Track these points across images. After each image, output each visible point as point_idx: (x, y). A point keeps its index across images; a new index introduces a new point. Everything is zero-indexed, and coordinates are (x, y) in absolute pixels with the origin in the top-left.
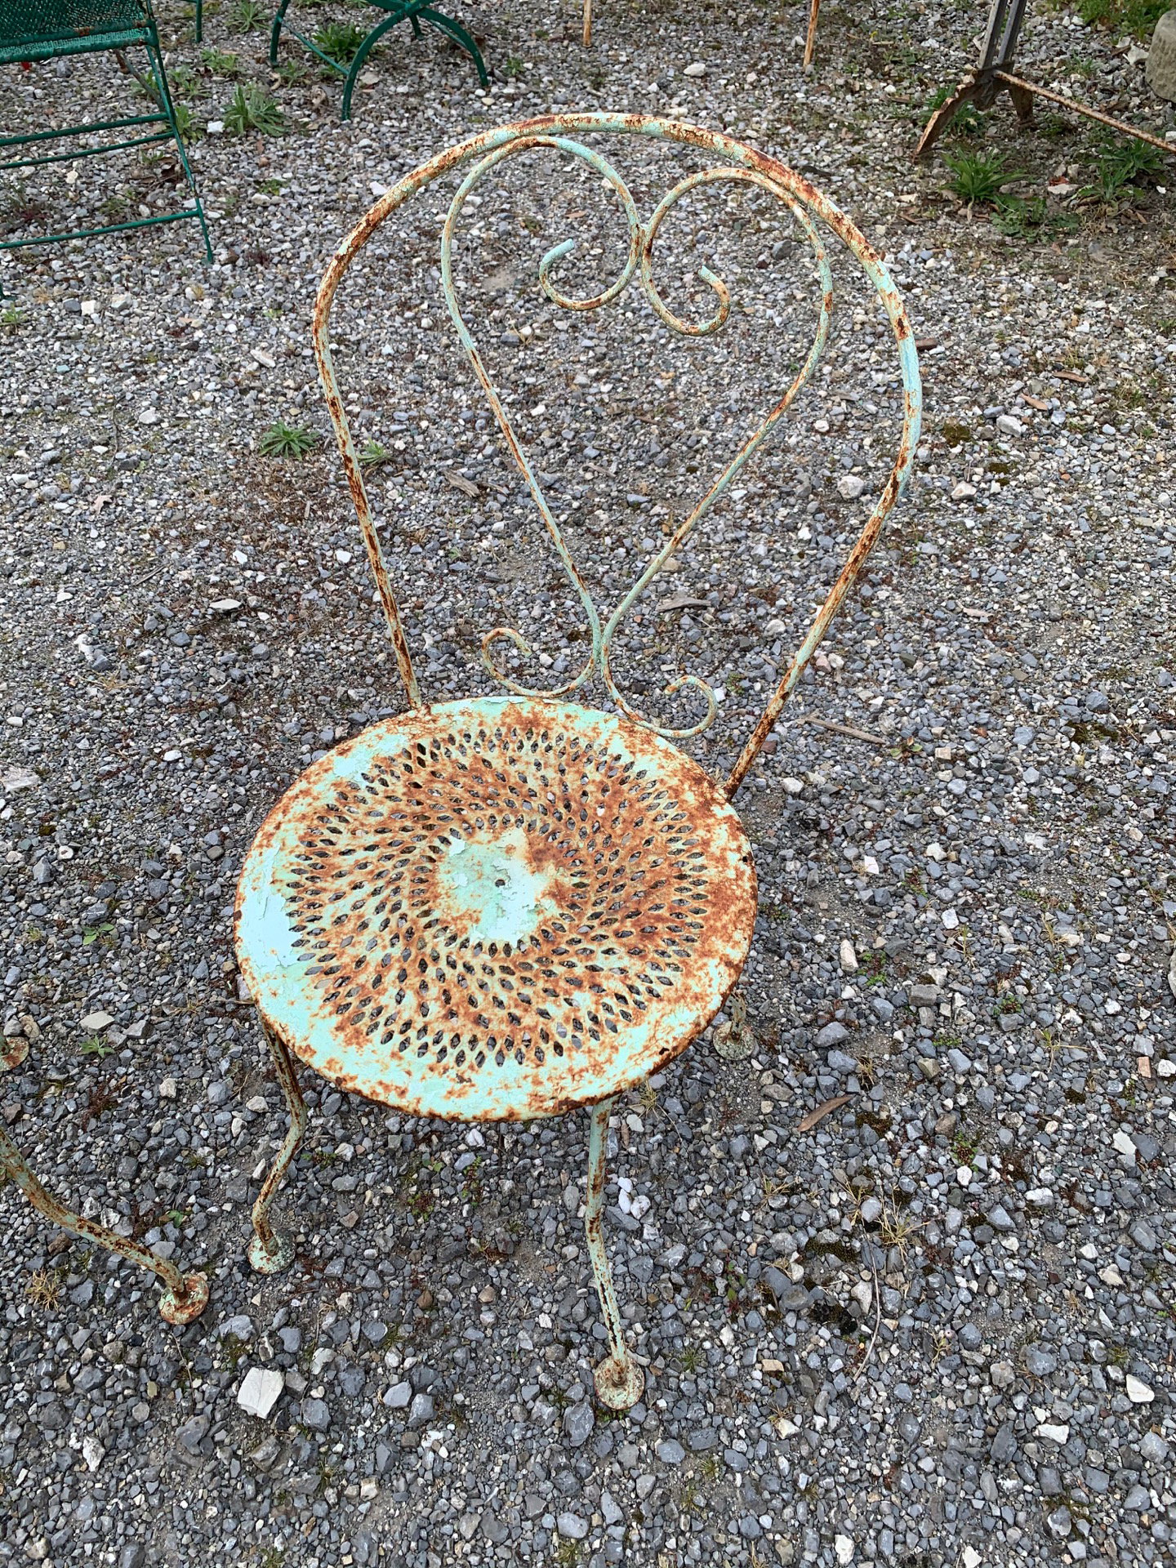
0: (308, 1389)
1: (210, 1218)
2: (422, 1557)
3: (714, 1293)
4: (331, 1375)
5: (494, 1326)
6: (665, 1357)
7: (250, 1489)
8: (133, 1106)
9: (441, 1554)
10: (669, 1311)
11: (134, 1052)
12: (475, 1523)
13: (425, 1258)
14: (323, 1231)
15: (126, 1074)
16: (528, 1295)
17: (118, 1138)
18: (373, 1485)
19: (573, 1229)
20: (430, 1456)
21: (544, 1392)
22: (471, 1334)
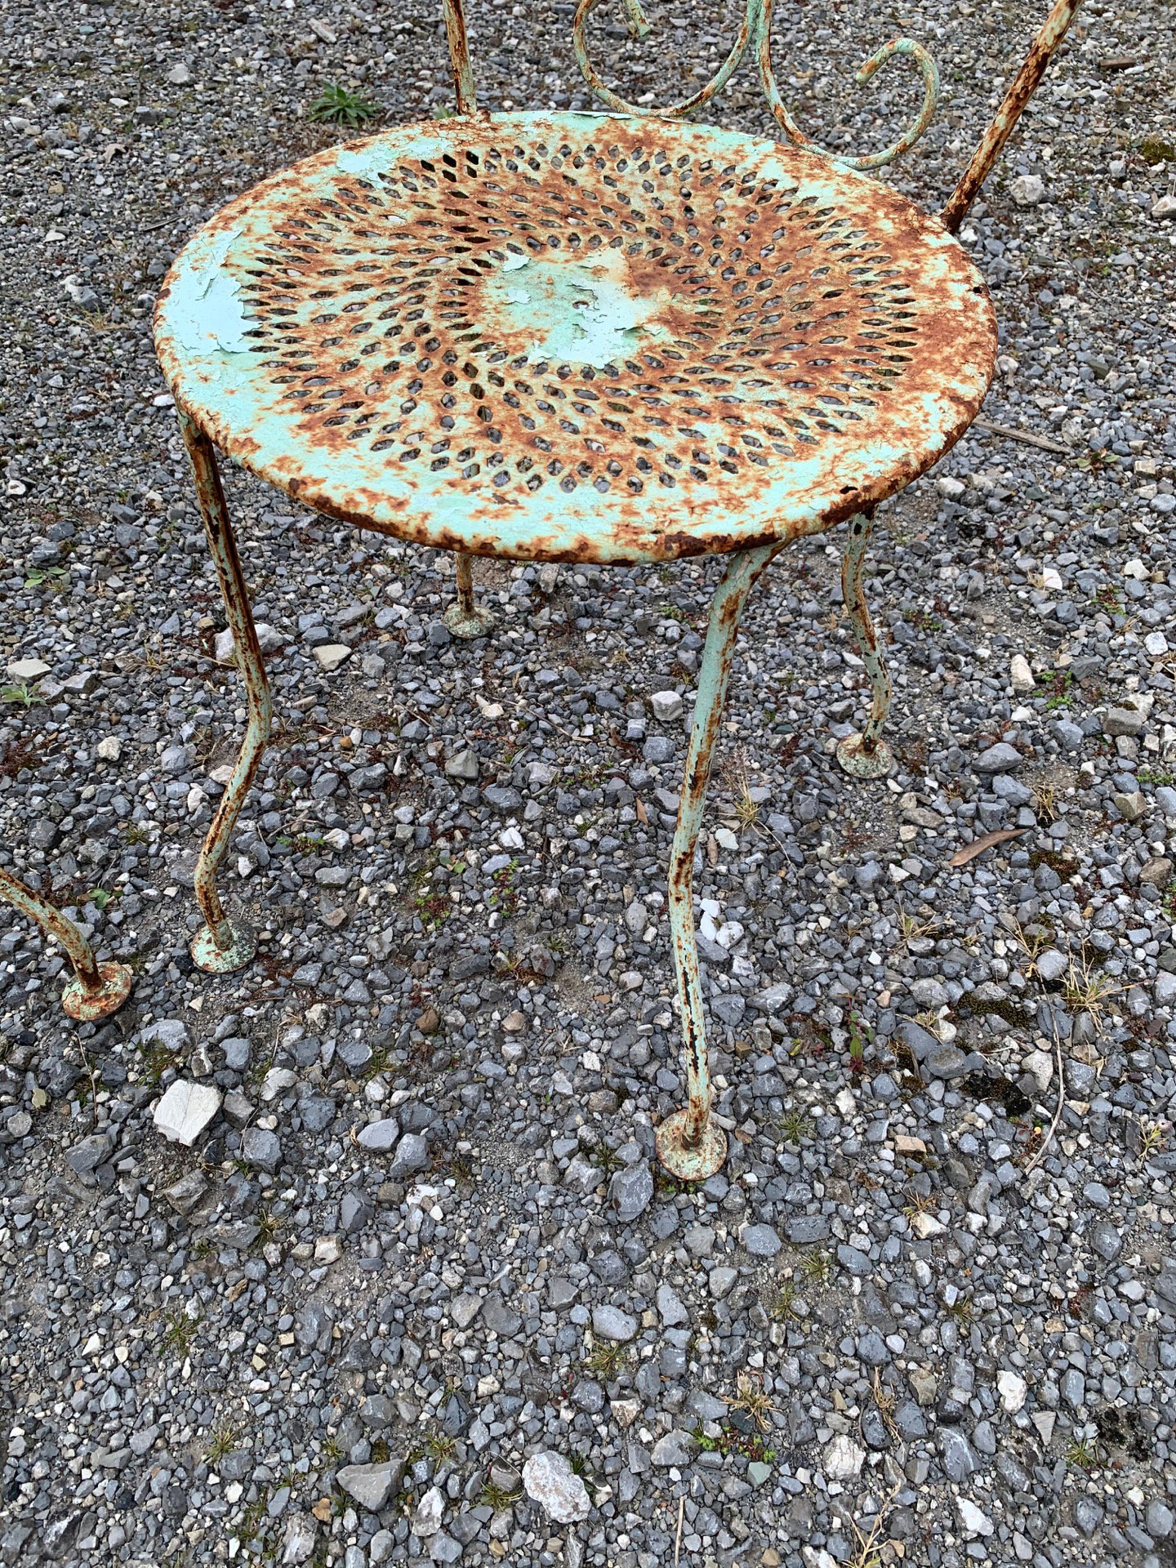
0: (254, 1117)
1: (147, 903)
2: (395, 1344)
3: (829, 1047)
4: (288, 1103)
5: (521, 1061)
6: (757, 1121)
7: (159, 1235)
8: (62, 765)
9: (422, 1343)
10: (765, 1063)
11: (72, 707)
12: (475, 1306)
13: (433, 971)
14: (296, 931)
15: (59, 731)
16: (570, 1027)
17: (36, 800)
18: (332, 1244)
19: (636, 954)
20: (417, 1216)
21: (585, 1149)
22: (488, 1068)
